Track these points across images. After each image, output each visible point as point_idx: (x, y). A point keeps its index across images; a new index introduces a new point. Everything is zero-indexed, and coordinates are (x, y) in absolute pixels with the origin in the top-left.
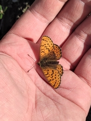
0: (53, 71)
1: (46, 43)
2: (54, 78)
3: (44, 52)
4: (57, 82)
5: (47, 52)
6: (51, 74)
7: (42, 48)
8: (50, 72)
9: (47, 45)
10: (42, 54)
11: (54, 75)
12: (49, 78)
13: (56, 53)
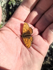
0: (28, 40)
1: (26, 26)
2: (28, 43)
3: (25, 31)
4: (29, 45)
5: (26, 30)
6: (27, 41)
7: (24, 28)
8: (27, 40)
9: (26, 27)
10: (24, 31)
11: (28, 42)
12: (26, 43)
13: (30, 31)
